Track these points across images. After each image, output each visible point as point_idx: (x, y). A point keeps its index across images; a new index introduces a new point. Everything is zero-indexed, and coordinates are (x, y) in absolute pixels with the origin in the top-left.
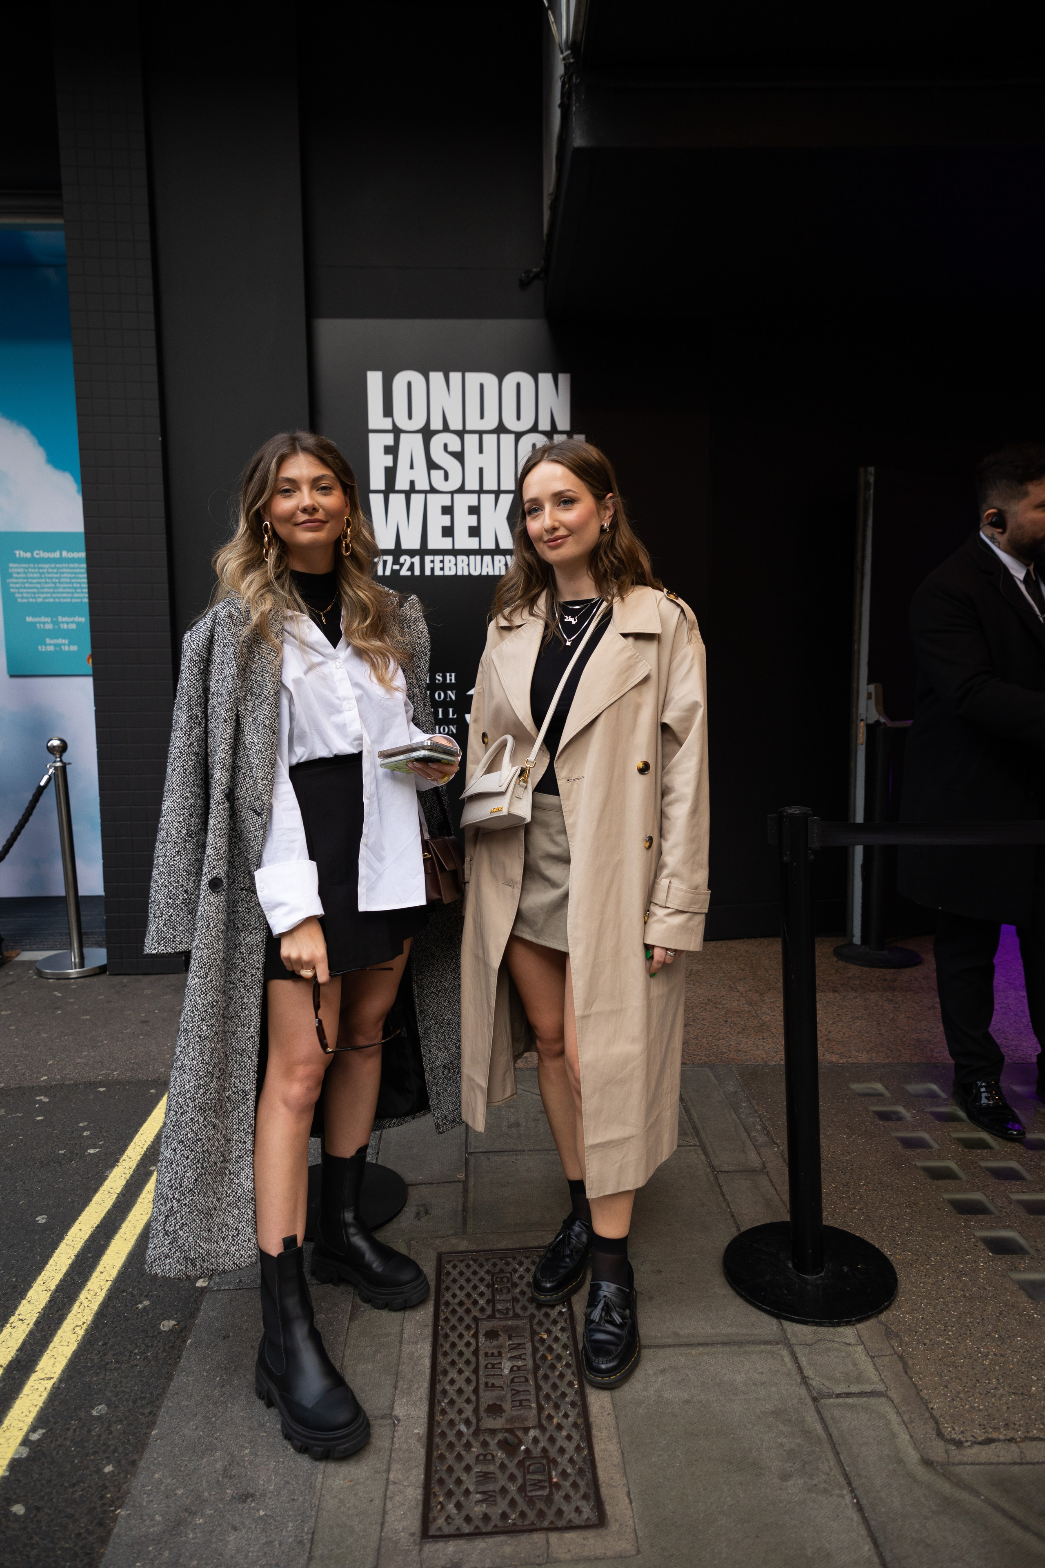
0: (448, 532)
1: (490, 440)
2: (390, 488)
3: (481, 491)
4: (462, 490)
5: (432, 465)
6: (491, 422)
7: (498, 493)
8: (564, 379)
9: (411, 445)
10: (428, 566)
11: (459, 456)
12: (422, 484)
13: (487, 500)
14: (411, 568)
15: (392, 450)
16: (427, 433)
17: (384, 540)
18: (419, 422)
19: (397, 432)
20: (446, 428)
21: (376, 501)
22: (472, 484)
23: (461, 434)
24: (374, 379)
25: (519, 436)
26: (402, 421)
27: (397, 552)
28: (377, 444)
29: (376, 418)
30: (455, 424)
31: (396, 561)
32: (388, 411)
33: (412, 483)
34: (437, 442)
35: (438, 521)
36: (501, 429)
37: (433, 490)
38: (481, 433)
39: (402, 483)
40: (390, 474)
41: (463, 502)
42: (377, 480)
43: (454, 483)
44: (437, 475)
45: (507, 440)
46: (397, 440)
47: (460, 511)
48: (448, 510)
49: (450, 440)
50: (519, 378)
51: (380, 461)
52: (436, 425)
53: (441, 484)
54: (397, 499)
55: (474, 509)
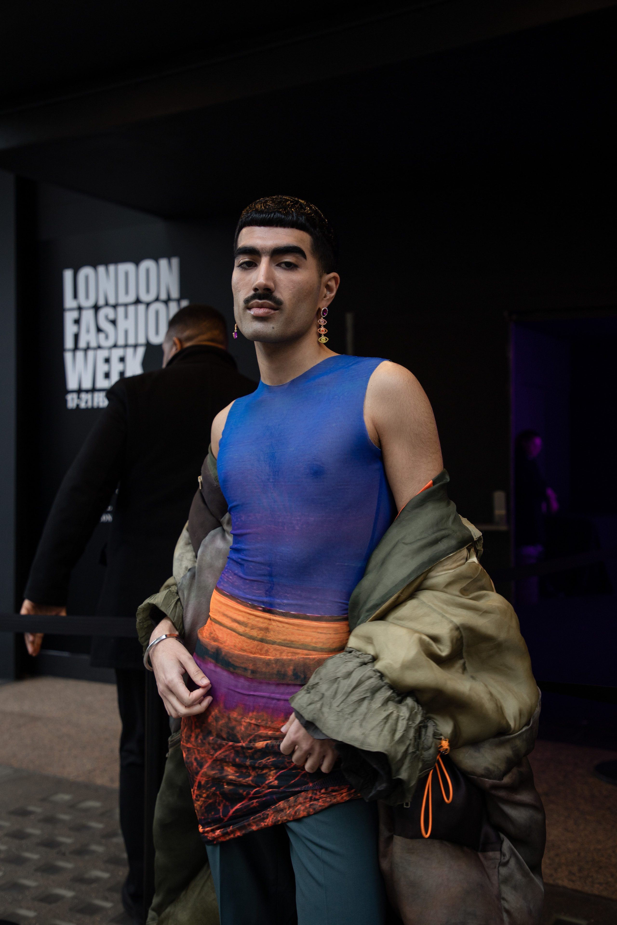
0: (107, 375)
1: (131, 309)
2: (76, 348)
3: (126, 346)
4: (115, 346)
5: (99, 330)
6: (132, 298)
7: (136, 346)
8: (175, 261)
9: (88, 316)
10: (96, 400)
11: (114, 322)
12: (93, 344)
13: (130, 351)
14: (86, 402)
15: (77, 322)
16: (96, 308)
17: (72, 384)
18: (91, 302)
19: (80, 309)
20: (107, 304)
21: (68, 356)
22: (121, 342)
23: (115, 307)
24: (68, 275)
25: (148, 304)
26: (82, 301)
27: (79, 391)
28: (69, 317)
29: (69, 302)
30: (112, 301)
31: (79, 398)
32: (75, 296)
33: (88, 344)
34: (102, 313)
35: (102, 368)
36: (138, 302)
37: (99, 347)
38: (126, 305)
39: (82, 344)
40: (76, 337)
42: (69, 343)
43: (110, 342)
44: (102, 336)
45: (141, 308)
46: (80, 314)
47: (115, 360)
48: (107, 360)
49: (110, 312)
50: (148, 264)
51: (70, 329)
52: (101, 302)
53: (104, 343)
54: (80, 354)
55: (122, 360)
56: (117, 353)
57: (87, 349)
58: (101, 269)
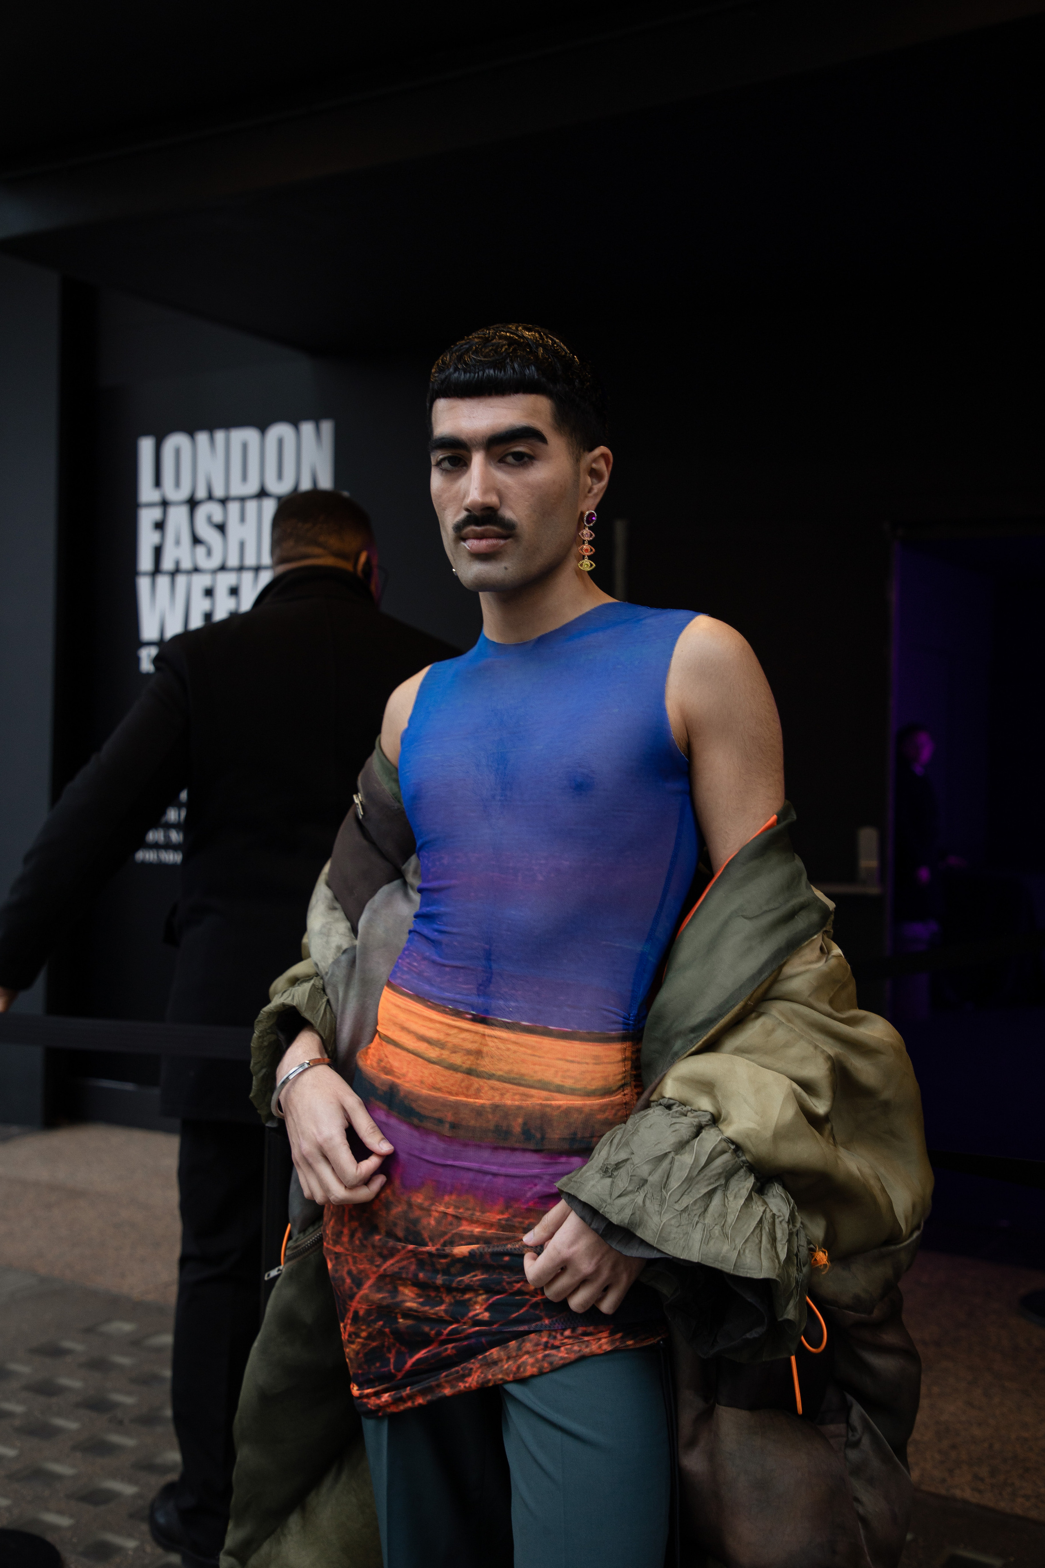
1: (251, 506)
2: (157, 570)
3: (241, 569)
4: (223, 568)
5: (196, 540)
6: (252, 487)
7: (257, 569)
8: (327, 427)
9: (178, 516)
11: (221, 528)
12: (186, 565)
13: (247, 576)
15: (160, 526)
16: (192, 503)
17: (149, 631)
18: (184, 493)
19: (165, 504)
20: (210, 497)
21: (144, 584)
22: (233, 561)
23: (224, 501)
24: (146, 446)
26: (169, 490)
28: (147, 518)
29: (147, 492)
30: (219, 492)
32: (158, 482)
33: (177, 563)
34: (202, 512)
35: (200, 604)
36: (262, 494)
37: (196, 570)
38: (243, 499)
39: (167, 564)
40: (158, 552)
41: (225, 581)
42: (145, 562)
43: (215, 562)
44: (201, 550)
46: (165, 513)
47: (221, 592)
48: (209, 593)
49: (214, 510)
50: (281, 430)
51: (147, 538)
52: (201, 494)
53: (204, 562)
54: (163, 581)
55: (234, 591)
57: (175, 572)
58: (202, 438)
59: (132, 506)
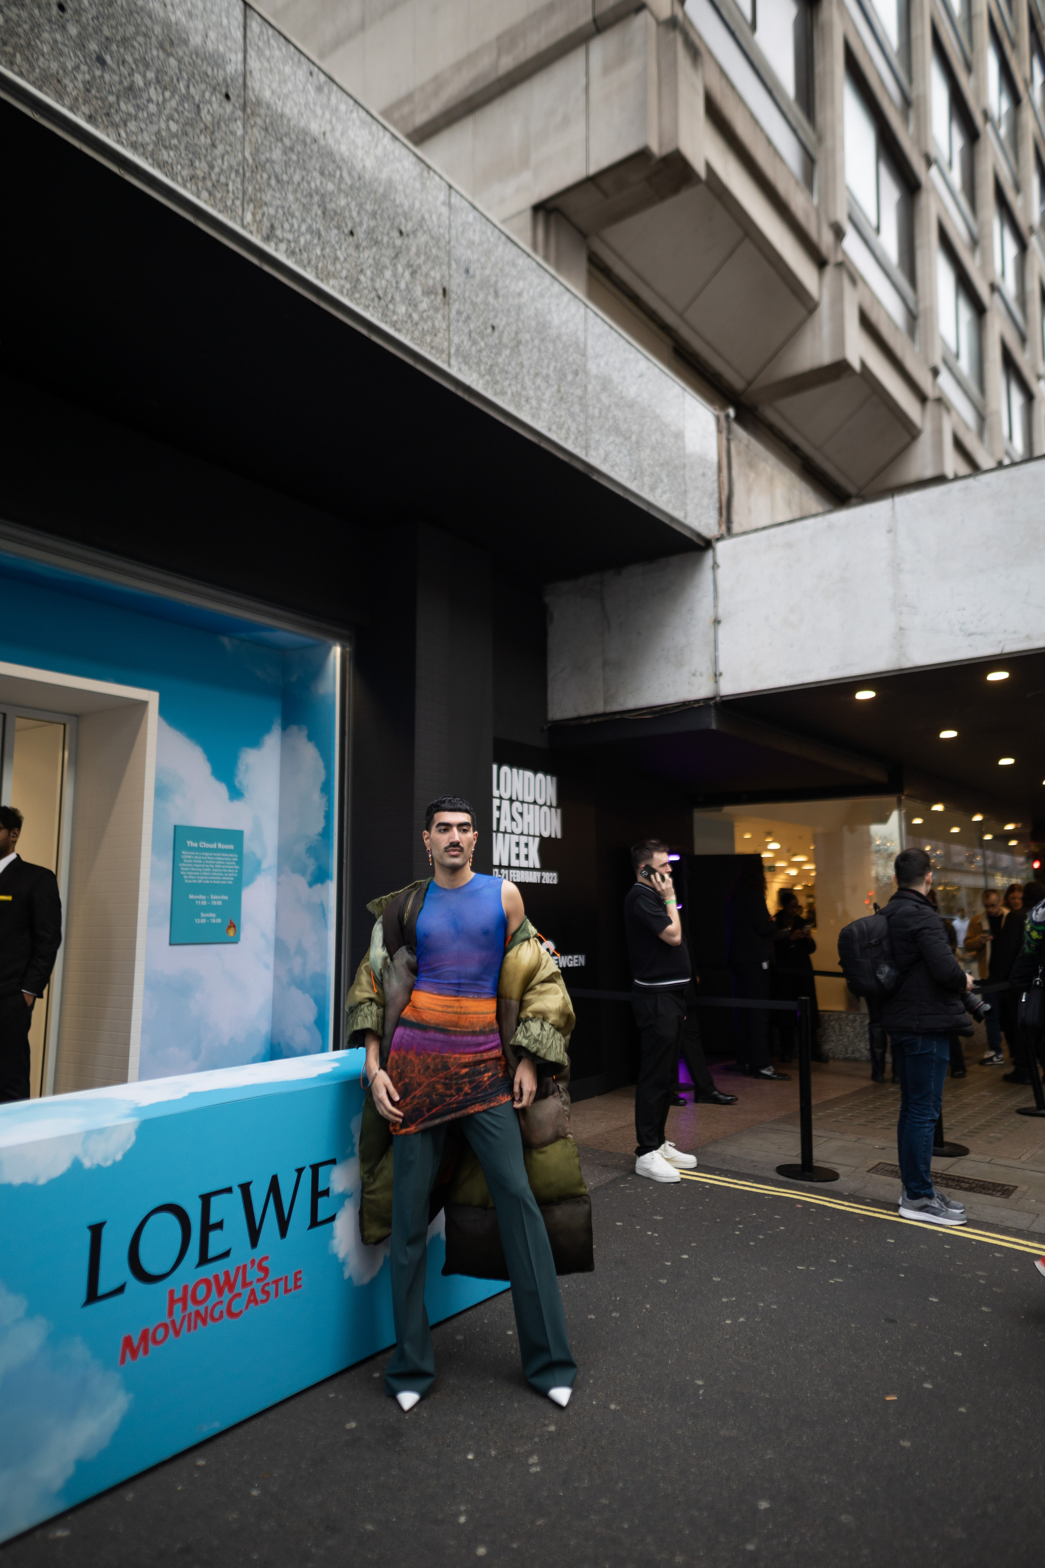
0: (518, 856)
1: (531, 806)
2: (499, 829)
3: (531, 834)
4: (522, 834)
5: (513, 819)
6: (532, 798)
8: (555, 779)
9: (506, 804)
11: (521, 814)
12: (509, 829)
13: (531, 840)
15: (499, 808)
16: (511, 800)
17: (496, 859)
18: (508, 796)
19: (501, 798)
20: (517, 800)
21: (494, 834)
22: (526, 831)
23: (522, 803)
24: (495, 769)
26: (503, 793)
27: (500, 867)
28: (495, 803)
29: (496, 793)
30: (520, 798)
32: (499, 788)
33: (506, 827)
34: (514, 805)
35: (515, 850)
36: (535, 803)
37: (513, 833)
38: (529, 803)
39: (502, 827)
40: (498, 820)
42: (495, 824)
43: (518, 831)
44: (514, 823)
45: (537, 808)
46: (501, 803)
47: (522, 845)
48: (518, 844)
49: (519, 806)
50: (540, 776)
51: (496, 814)
52: (514, 798)
53: (515, 829)
54: (501, 835)
55: (527, 845)
56: (523, 840)
57: (505, 832)
58: (515, 770)
59: (491, 797)
